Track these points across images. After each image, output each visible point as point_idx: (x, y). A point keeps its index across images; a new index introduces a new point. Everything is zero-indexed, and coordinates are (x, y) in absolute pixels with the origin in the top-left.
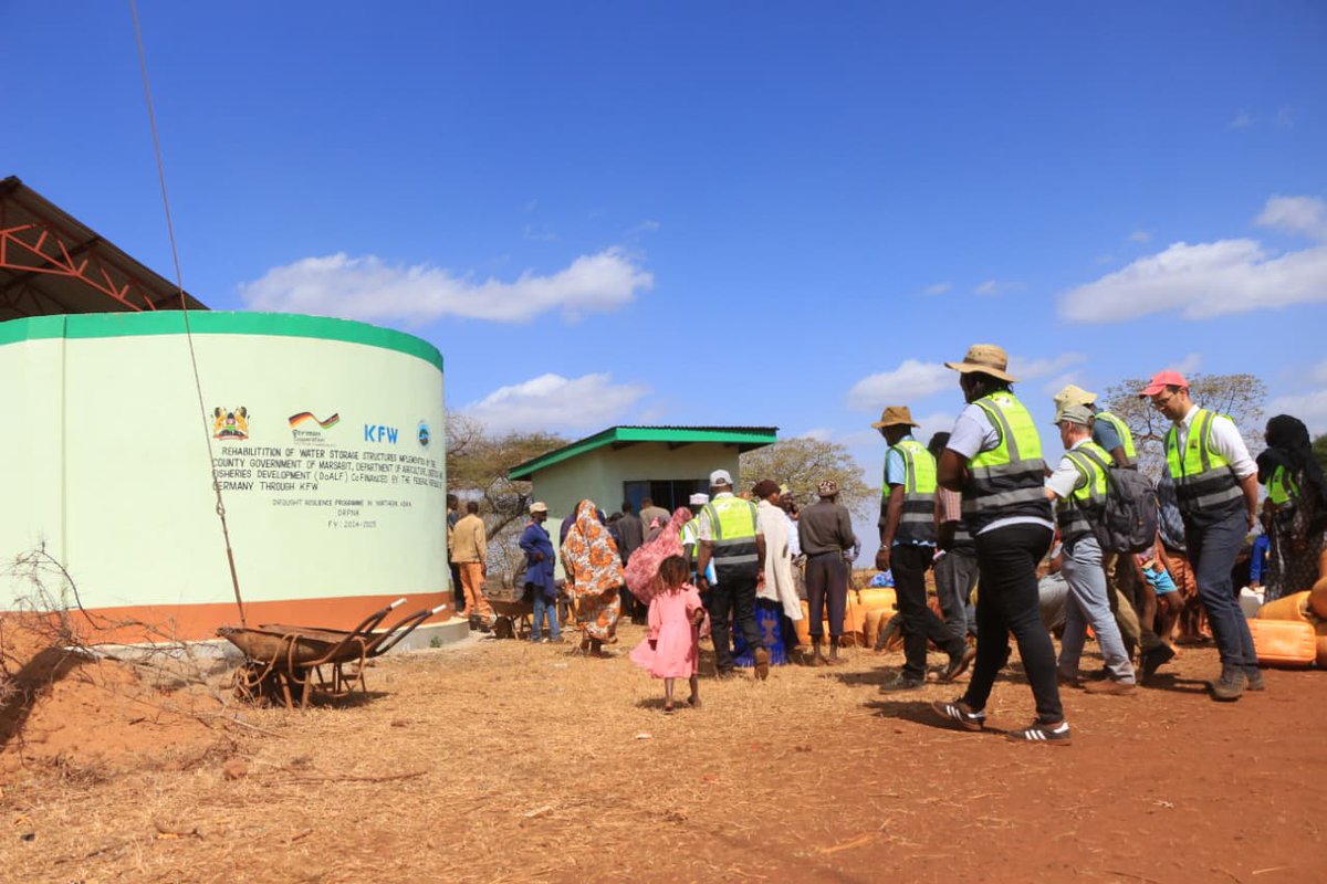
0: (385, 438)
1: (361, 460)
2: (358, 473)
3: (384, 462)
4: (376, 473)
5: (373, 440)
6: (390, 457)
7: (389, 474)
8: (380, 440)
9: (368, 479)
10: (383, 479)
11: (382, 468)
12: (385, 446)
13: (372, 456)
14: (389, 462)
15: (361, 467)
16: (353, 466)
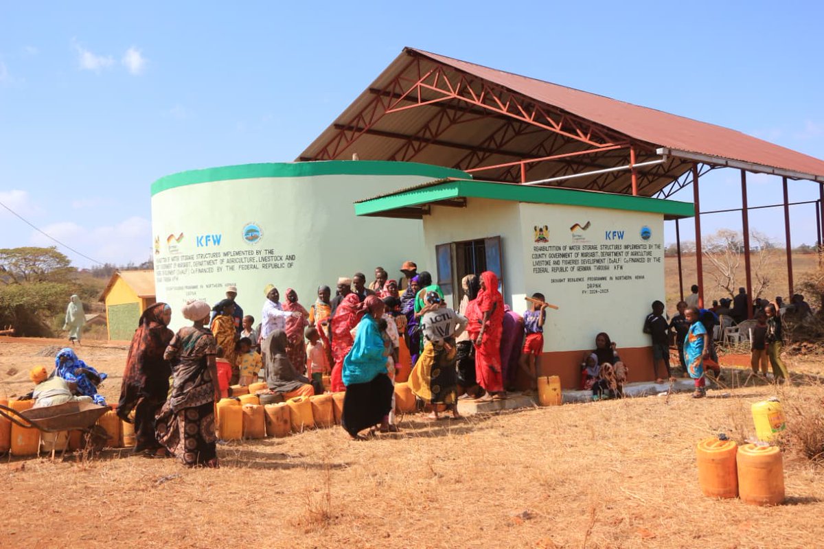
0: (211, 243)
1: (195, 260)
2: (194, 268)
3: (211, 259)
4: (205, 266)
5: (202, 246)
6: (215, 255)
7: (215, 267)
8: (207, 245)
9: (201, 271)
10: (211, 270)
11: (209, 263)
12: (212, 248)
13: (202, 256)
14: (213, 259)
15: (196, 264)
16: (192, 264)
